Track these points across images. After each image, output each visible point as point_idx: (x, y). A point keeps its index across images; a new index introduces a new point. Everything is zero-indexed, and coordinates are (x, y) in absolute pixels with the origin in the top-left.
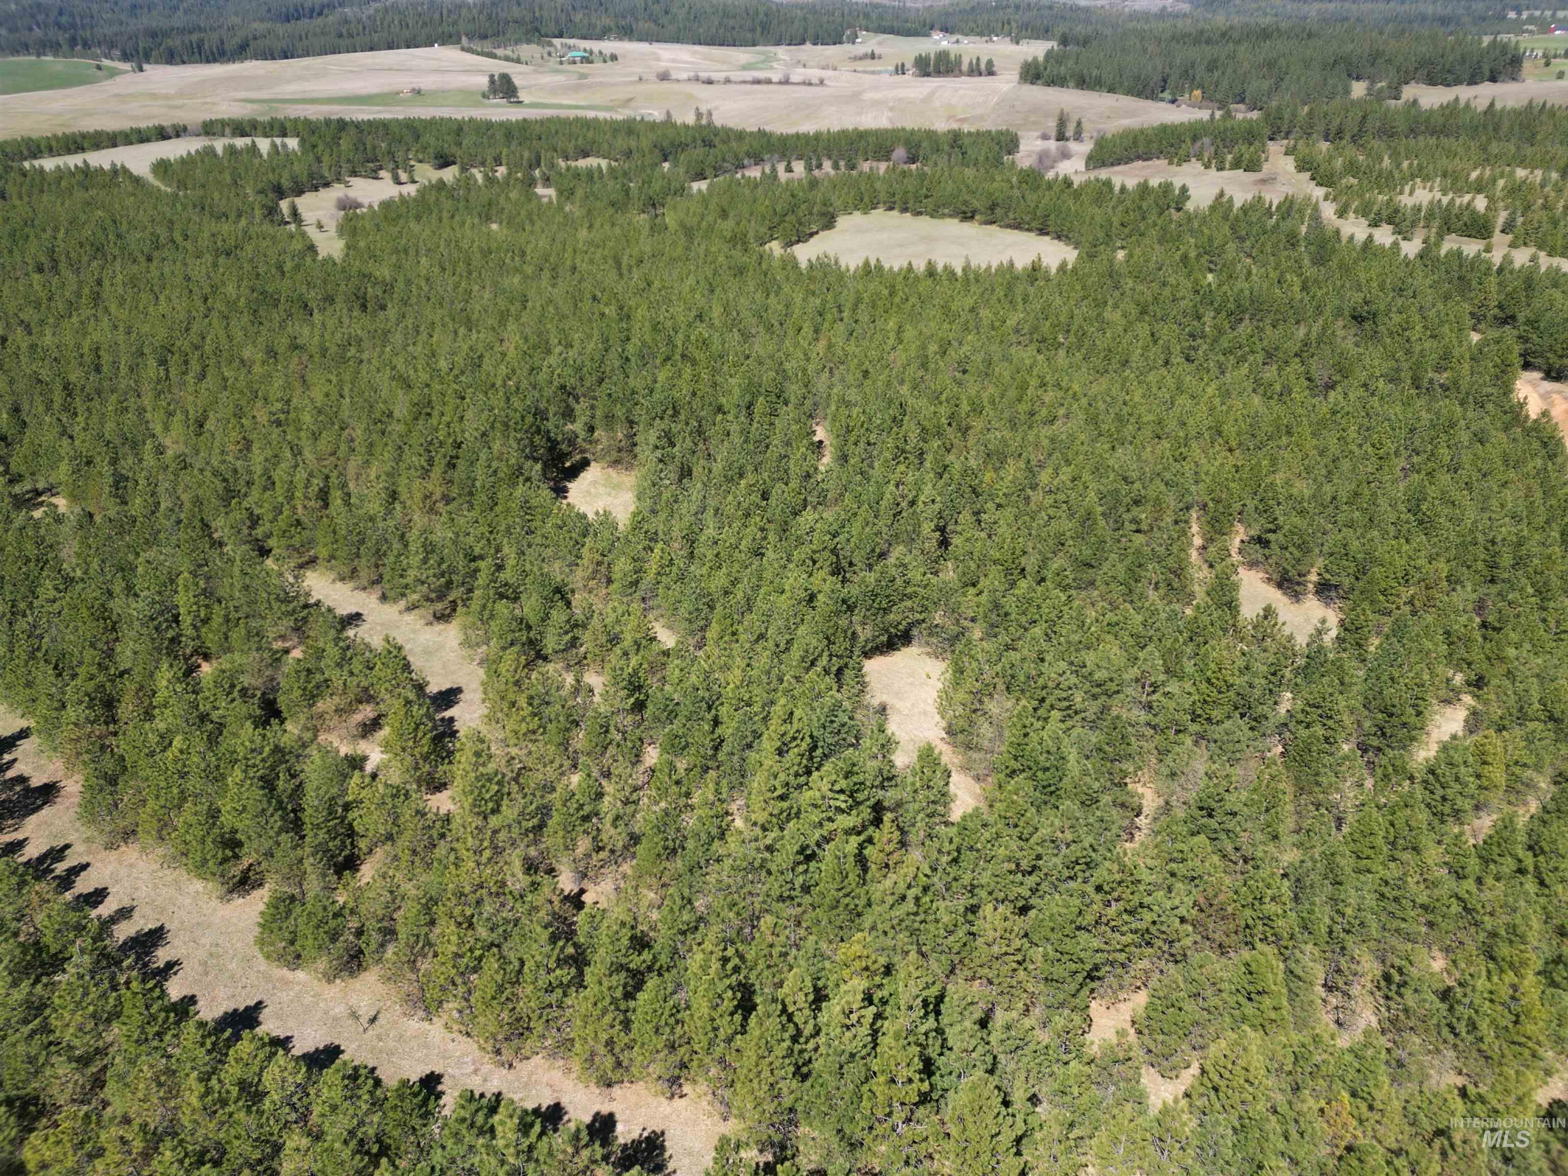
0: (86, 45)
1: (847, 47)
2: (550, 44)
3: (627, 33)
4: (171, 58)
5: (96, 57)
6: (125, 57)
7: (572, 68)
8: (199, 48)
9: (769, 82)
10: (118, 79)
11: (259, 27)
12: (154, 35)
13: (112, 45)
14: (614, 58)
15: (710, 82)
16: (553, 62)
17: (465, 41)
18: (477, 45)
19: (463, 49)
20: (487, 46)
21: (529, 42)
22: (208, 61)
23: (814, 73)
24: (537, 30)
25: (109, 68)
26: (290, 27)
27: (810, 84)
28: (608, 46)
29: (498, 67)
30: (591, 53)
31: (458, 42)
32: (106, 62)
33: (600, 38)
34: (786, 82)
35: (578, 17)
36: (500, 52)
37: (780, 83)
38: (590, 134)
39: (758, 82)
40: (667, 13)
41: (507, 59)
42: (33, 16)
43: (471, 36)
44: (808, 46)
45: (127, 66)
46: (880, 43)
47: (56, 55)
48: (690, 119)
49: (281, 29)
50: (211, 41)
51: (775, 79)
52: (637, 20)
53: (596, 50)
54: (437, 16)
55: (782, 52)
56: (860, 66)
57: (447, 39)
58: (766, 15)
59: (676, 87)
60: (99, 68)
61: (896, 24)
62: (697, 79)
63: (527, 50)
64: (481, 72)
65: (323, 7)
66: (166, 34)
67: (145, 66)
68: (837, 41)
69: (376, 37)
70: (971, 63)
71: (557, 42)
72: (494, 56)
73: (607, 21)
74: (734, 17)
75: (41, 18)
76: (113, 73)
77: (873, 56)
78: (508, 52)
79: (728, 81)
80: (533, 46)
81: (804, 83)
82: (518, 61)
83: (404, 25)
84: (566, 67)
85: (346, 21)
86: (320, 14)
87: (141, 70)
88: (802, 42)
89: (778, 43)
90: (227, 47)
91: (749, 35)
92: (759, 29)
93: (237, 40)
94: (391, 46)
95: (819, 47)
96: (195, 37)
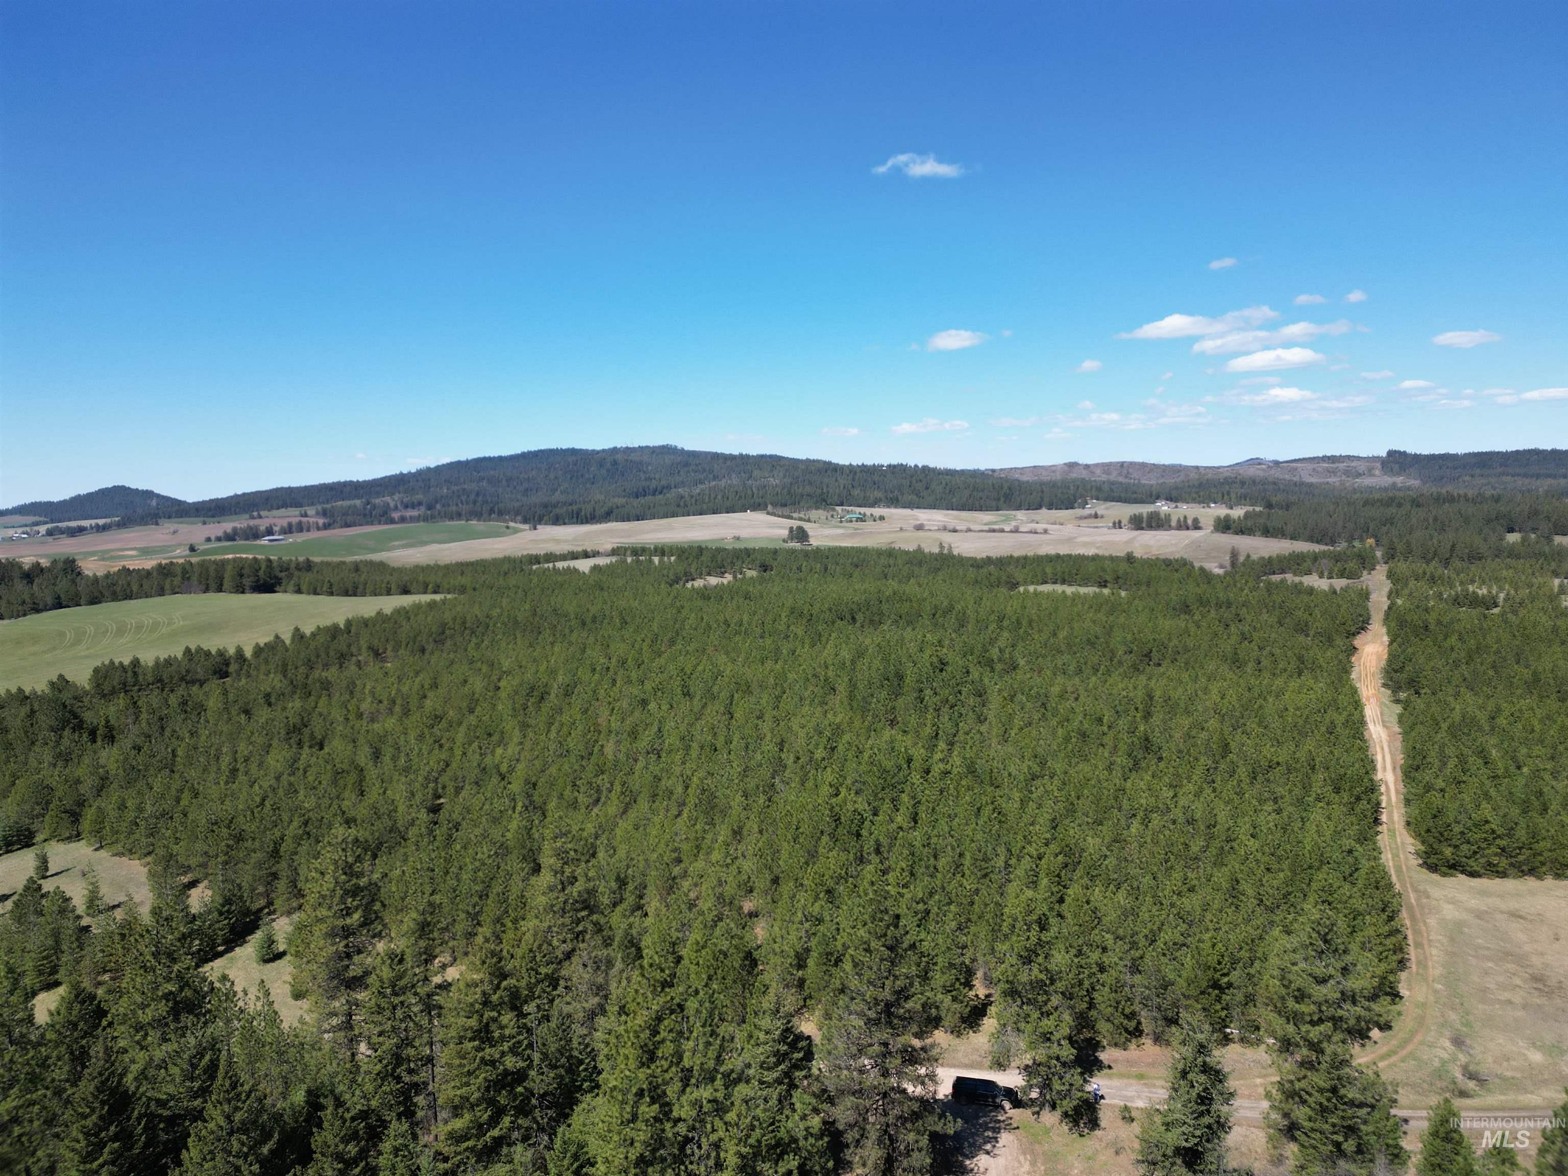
0: (501, 513)
1: (1079, 512)
2: (834, 510)
3: (894, 502)
4: (557, 521)
5: (505, 521)
6: (525, 521)
7: (849, 525)
8: (578, 514)
9: (1002, 531)
10: (519, 535)
11: (620, 501)
12: (545, 506)
13: (517, 513)
14: (882, 518)
15: (955, 531)
16: (834, 522)
17: (770, 508)
18: (779, 511)
19: (768, 513)
20: (786, 511)
21: (817, 508)
22: (582, 523)
23: (1040, 527)
24: (825, 500)
25: (514, 528)
26: (642, 500)
27: (1036, 533)
28: (877, 511)
29: (795, 524)
30: (865, 515)
31: (765, 508)
32: (512, 524)
33: (872, 505)
34: (1016, 531)
35: (856, 492)
36: (795, 515)
37: (1011, 532)
38: (862, 556)
39: (994, 531)
40: (927, 488)
41: (800, 519)
42: (459, 496)
43: (774, 505)
44: (1044, 511)
45: (527, 527)
46: (1107, 509)
47: (479, 520)
48: (936, 550)
49: (635, 502)
50: (587, 509)
51: (1007, 528)
52: (903, 494)
53: (868, 514)
54: (749, 492)
55: (1021, 515)
56: (1084, 523)
57: (757, 507)
58: (1010, 489)
59: (929, 534)
60: (508, 527)
61: (1123, 495)
62: (945, 529)
63: (814, 514)
64: (782, 528)
65: (663, 488)
66: (555, 506)
67: (538, 527)
68: (1070, 506)
69: (705, 506)
70: (1179, 520)
71: (839, 508)
72: (791, 518)
73: (878, 494)
74: (983, 491)
75: (464, 498)
76: (516, 531)
77: (1096, 516)
78: (802, 515)
79: (969, 530)
80: (820, 512)
81: (1030, 532)
82: (809, 521)
83: (725, 497)
84: (844, 524)
85: (682, 497)
86: (661, 493)
87: (535, 529)
88: (1039, 507)
89: (1019, 508)
90: (598, 513)
91: (994, 503)
92: (1002, 499)
93: (606, 509)
94: (715, 512)
95: (1054, 511)
96: (575, 508)
